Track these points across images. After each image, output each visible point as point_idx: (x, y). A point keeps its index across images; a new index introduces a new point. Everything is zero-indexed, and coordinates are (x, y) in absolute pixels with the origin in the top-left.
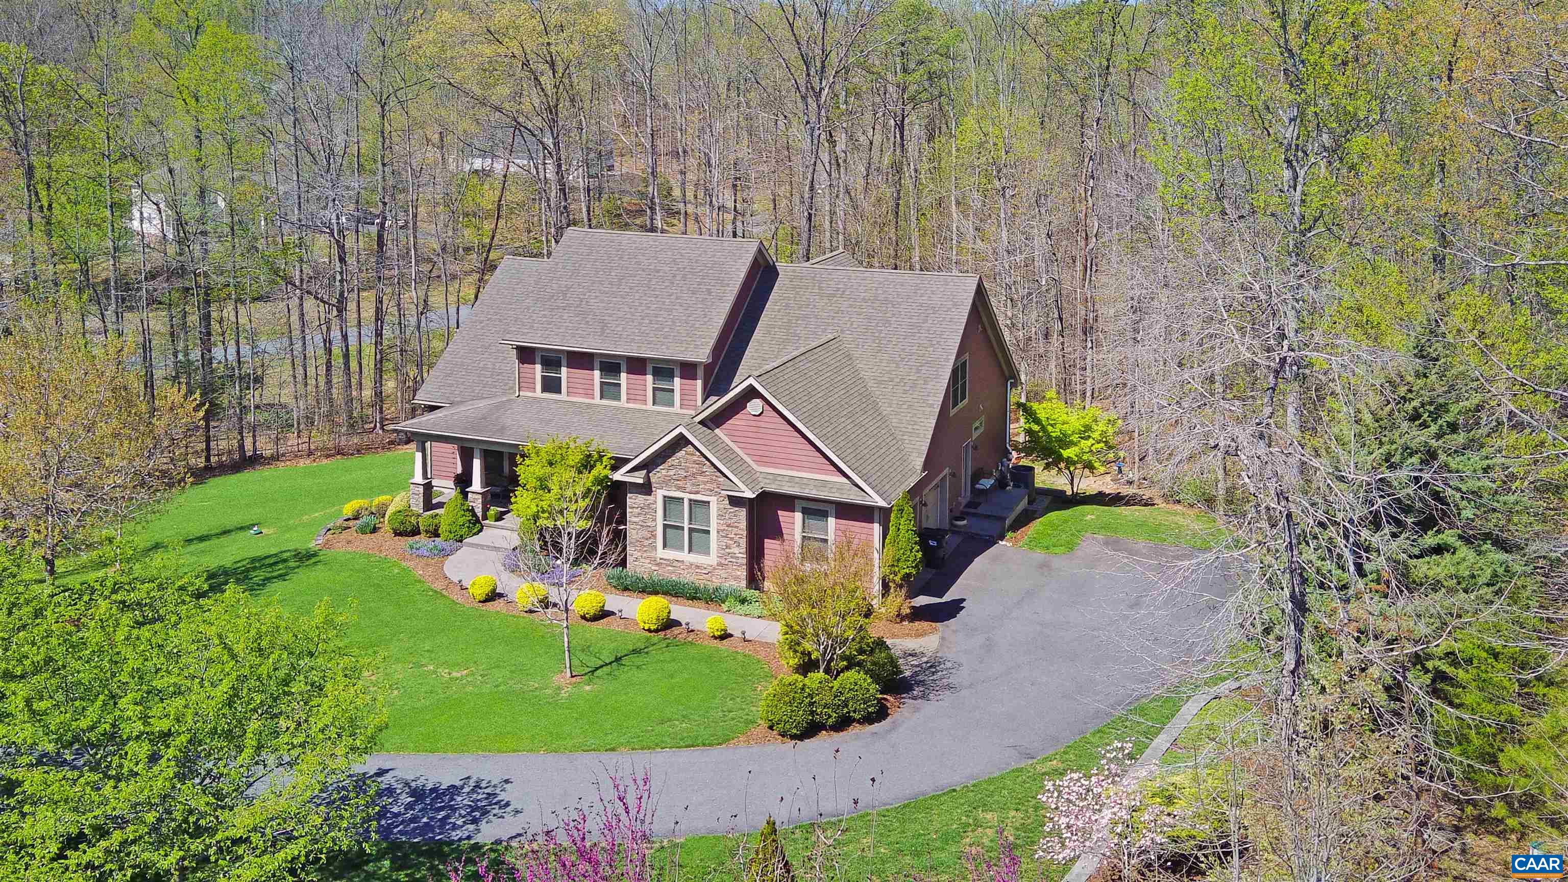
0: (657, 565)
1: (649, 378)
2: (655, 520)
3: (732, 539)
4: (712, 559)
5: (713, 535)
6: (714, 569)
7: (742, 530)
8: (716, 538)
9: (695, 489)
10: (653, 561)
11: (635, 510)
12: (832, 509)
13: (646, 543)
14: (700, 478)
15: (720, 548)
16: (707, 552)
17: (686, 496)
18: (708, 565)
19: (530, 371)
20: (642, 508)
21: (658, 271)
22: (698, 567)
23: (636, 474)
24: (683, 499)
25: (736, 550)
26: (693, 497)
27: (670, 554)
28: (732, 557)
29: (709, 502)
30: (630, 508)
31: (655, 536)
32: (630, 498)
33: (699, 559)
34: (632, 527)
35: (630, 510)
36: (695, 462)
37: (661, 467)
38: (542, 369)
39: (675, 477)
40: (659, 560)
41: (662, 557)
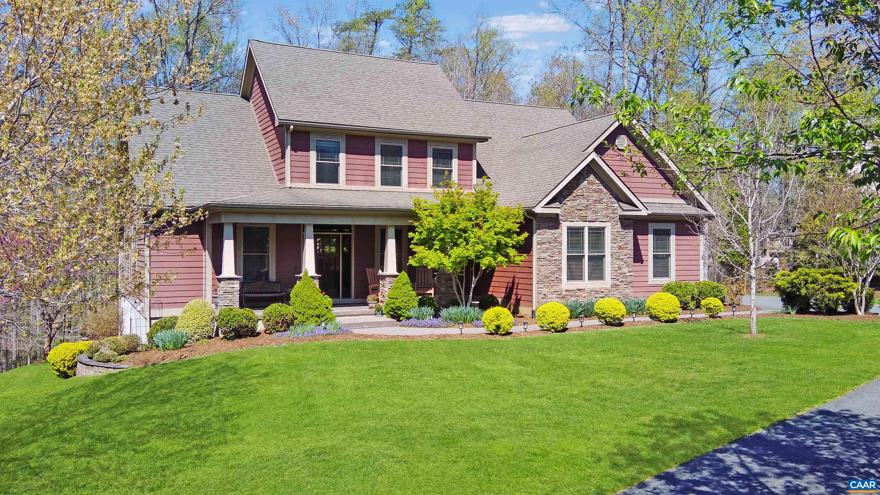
0: (563, 297)
1: (430, 161)
2: (560, 253)
4: (608, 281)
5: (608, 260)
6: (610, 291)
7: (630, 249)
8: (610, 261)
9: (594, 217)
11: (544, 246)
12: (672, 227)
13: (554, 277)
14: (599, 206)
15: (614, 270)
16: (603, 277)
17: (586, 225)
18: (605, 289)
19: (301, 158)
20: (550, 242)
22: (596, 293)
23: (553, 205)
24: (583, 228)
26: (592, 225)
27: (575, 285)
28: (622, 277)
29: (604, 229)
30: (539, 244)
31: (560, 269)
32: (540, 234)
33: (597, 284)
34: (541, 263)
35: (539, 247)
36: (595, 191)
37: (568, 199)
38: (317, 156)
39: (578, 208)
40: (564, 293)
41: (567, 289)
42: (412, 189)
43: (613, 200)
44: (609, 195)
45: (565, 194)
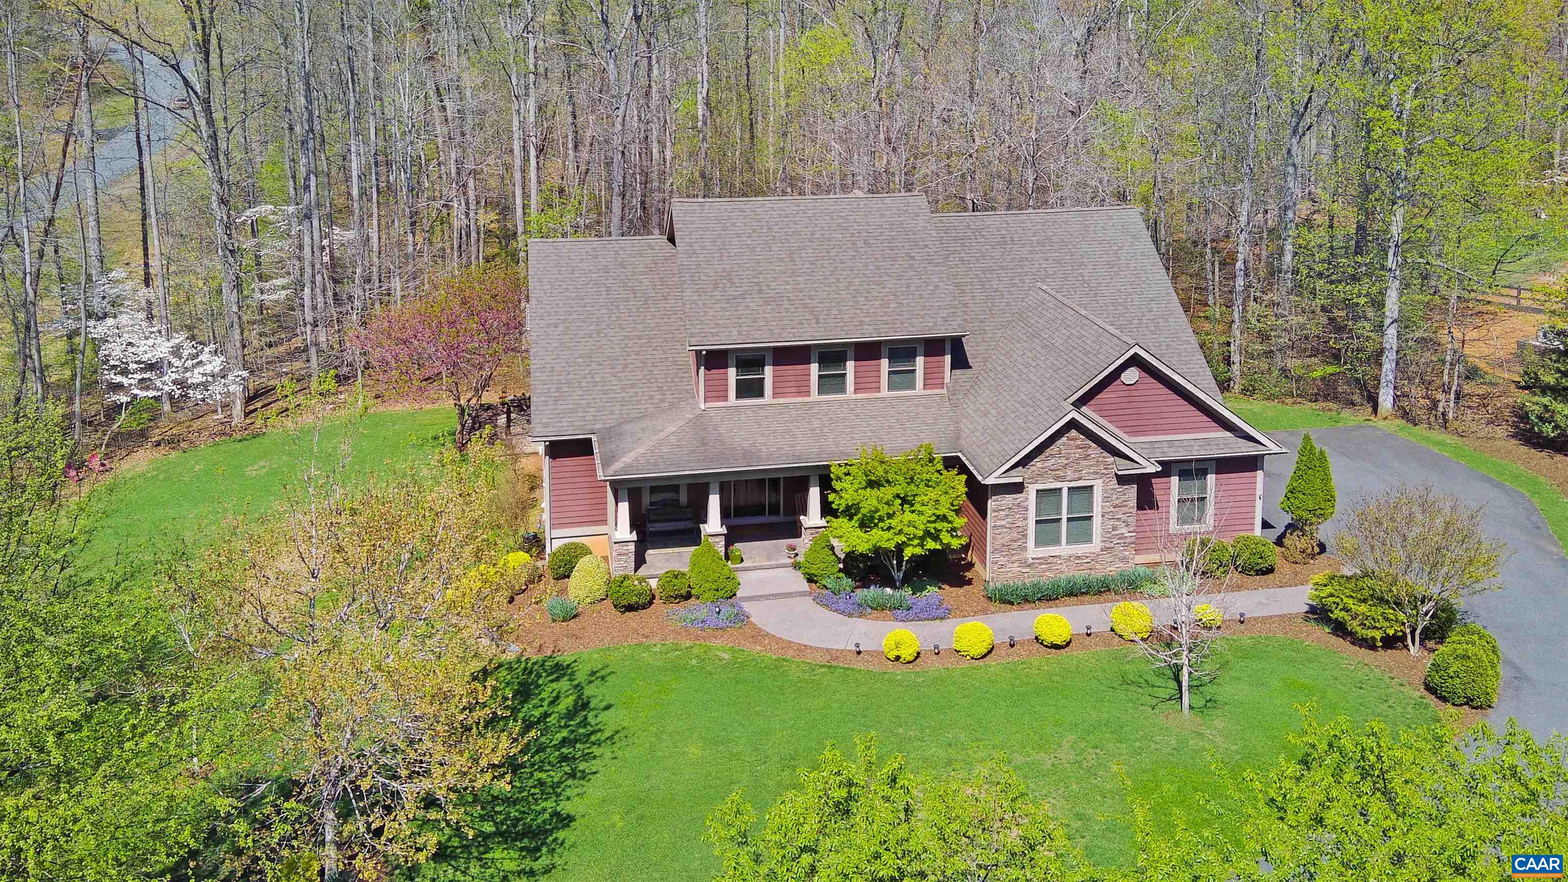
0: (1029, 566)
1: (885, 363)
2: (1025, 519)
3: (1119, 519)
4: (1096, 544)
5: (1097, 521)
6: (1098, 555)
7: (1132, 507)
8: (1100, 522)
9: (1077, 475)
10: (1024, 563)
11: (1001, 513)
12: (1212, 466)
13: (1015, 545)
14: (1084, 463)
15: (1105, 532)
16: (1089, 540)
17: (1065, 486)
18: (1091, 553)
20: (1010, 509)
21: (829, 240)
22: (1078, 558)
23: (1013, 472)
24: (1060, 489)
25: (1124, 530)
26: (1074, 484)
27: (1045, 551)
28: (1119, 539)
29: (1092, 487)
30: (994, 511)
31: (1025, 536)
32: (995, 501)
33: (1080, 549)
34: (997, 532)
35: (994, 514)
36: (1078, 447)
37: (1037, 460)
38: (737, 372)
39: (1052, 468)
40: (1031, 561)
41: (1034, 556)
42: (859, 396)
43: (1106, 454)
44: (1099, 450)
45: (1034, 455)
